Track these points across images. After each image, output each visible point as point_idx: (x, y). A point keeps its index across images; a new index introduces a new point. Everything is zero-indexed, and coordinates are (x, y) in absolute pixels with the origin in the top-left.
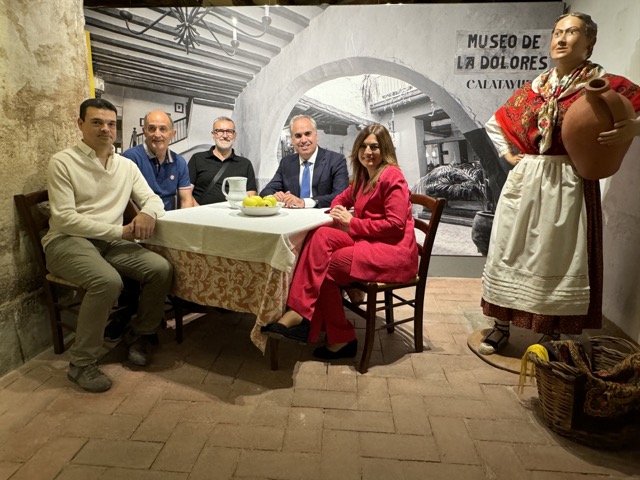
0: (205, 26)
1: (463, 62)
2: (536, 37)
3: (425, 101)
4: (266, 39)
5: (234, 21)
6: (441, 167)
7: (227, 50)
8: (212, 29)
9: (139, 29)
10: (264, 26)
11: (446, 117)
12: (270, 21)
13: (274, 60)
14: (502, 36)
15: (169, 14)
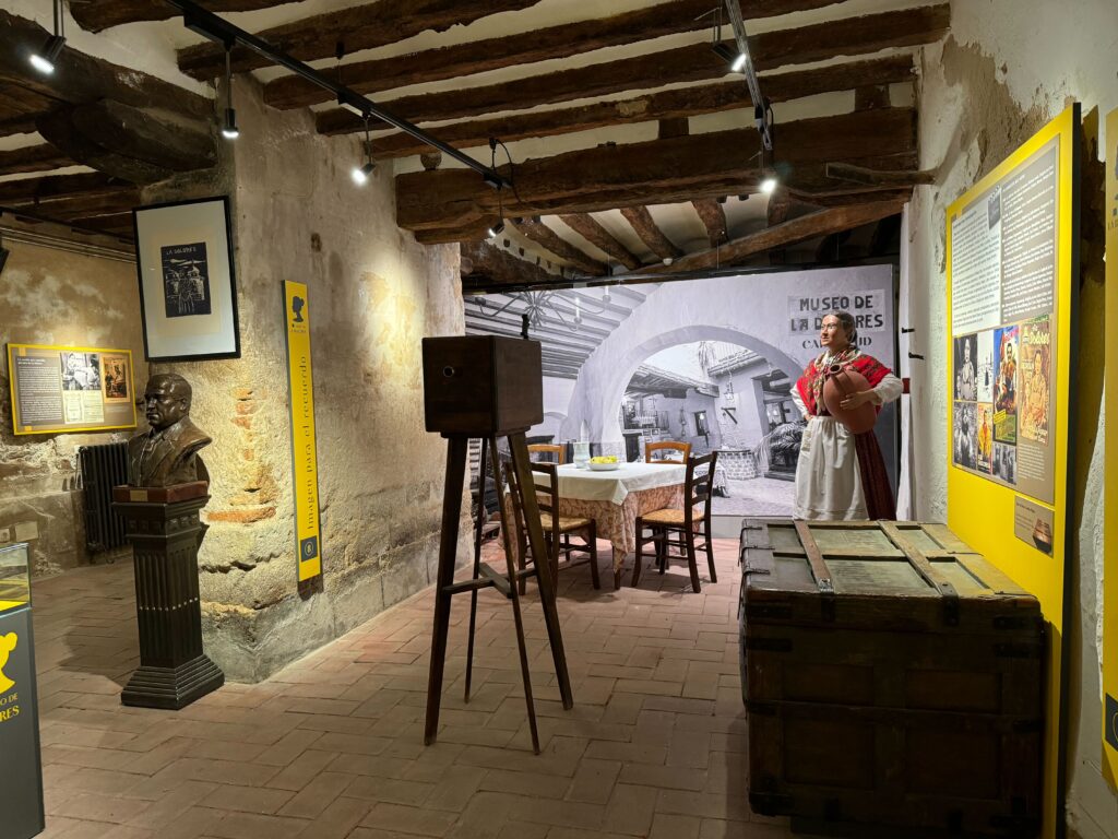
0: (550, 306)
1: (797, 324)
2: (867, 297)
3: (762, 362)
4: (607, 315)
5: (577, 301)
6: (784, 425)
7: (570, 327)
8: (557, 309)
9: (492, 312)
10: (605, 304)
11: (785, 376)
12: (610, 299)
13: (614, 333)
14: (834, 299)
15: (519, 298)
